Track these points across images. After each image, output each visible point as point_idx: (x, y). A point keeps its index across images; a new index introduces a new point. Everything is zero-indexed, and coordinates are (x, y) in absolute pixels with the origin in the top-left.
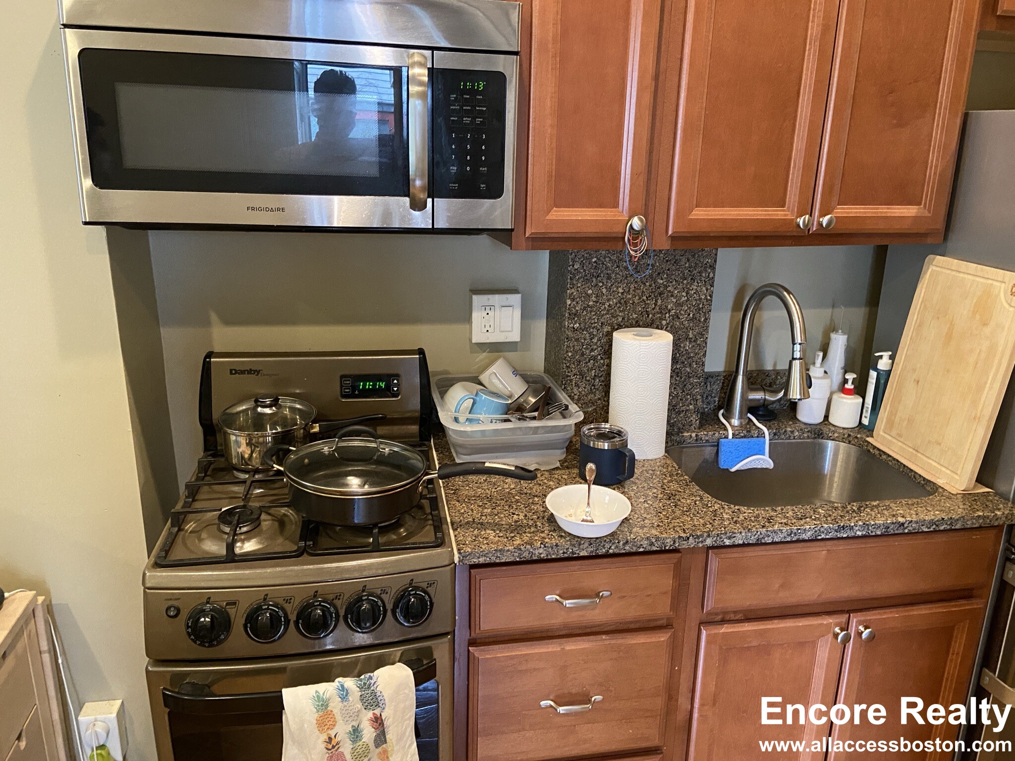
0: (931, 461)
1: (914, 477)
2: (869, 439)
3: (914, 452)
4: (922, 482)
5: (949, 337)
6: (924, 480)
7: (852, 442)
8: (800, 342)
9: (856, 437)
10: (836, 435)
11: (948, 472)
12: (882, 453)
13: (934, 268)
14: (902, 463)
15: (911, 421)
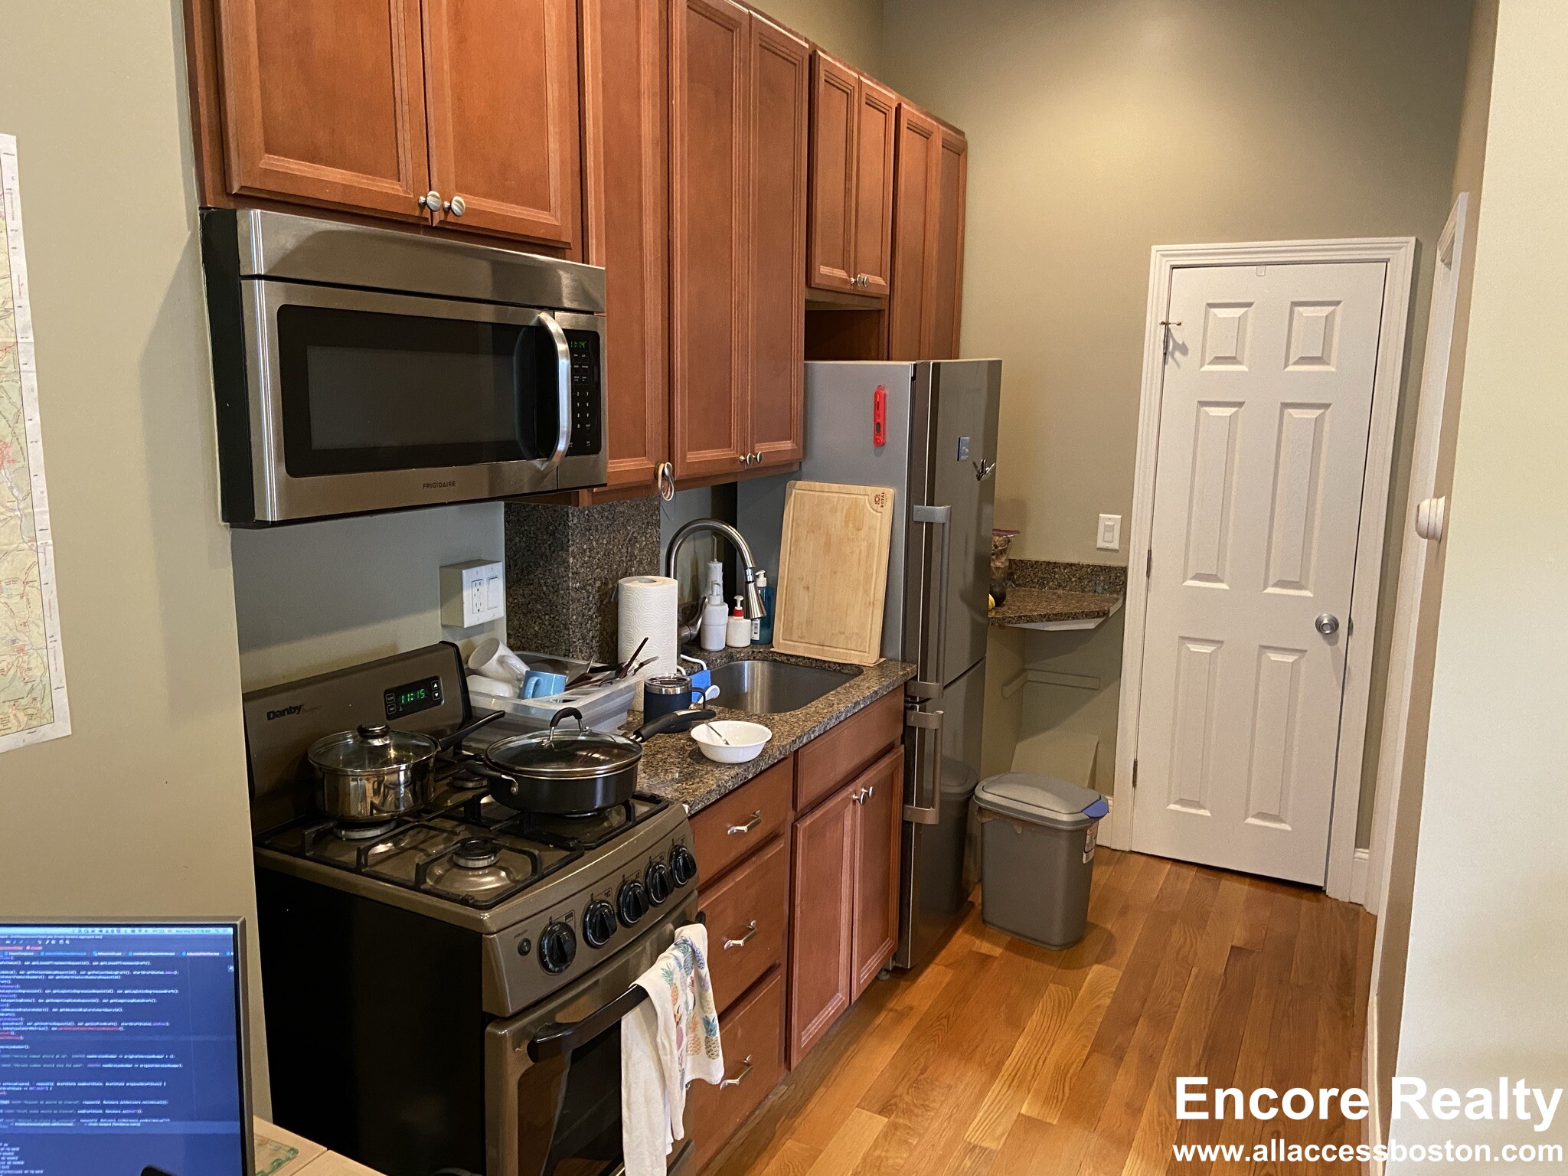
0: (838, 650)
1: (829, 666)
2: (772, 649)
3: (820, 647)
4: (839, 668)
5: (828, 545)
6: (839, 666)
7: (758, 657)
8: (751, 566)
9: (760, 652)
10: (742, 655)
11: (857, 653)
12: (789, 657)
13: (797, 491)
14: (813, 659)
15: (809, 622)
